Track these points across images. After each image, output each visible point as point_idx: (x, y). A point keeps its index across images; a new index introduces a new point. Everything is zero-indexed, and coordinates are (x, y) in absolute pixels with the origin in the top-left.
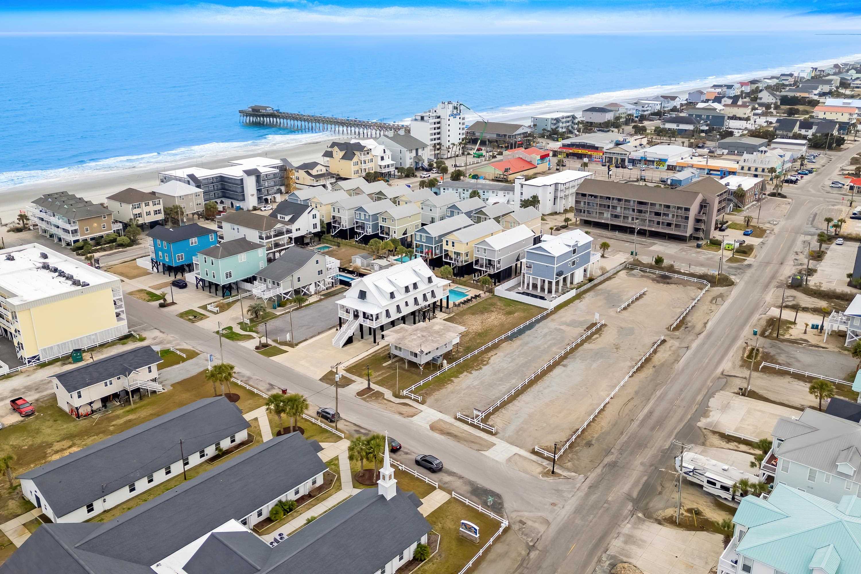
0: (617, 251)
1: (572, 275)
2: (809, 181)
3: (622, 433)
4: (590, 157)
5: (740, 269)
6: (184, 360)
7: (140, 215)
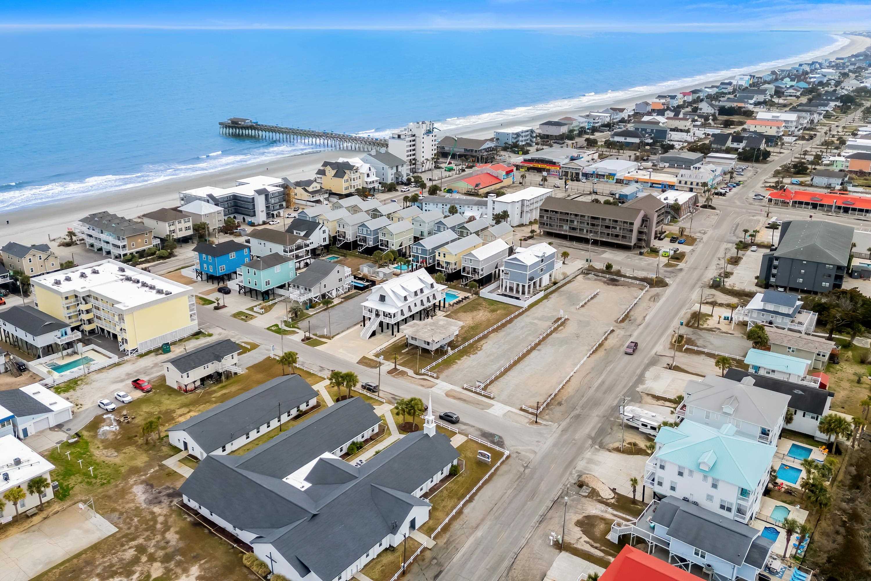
0: (575, 258)
1: (541, 280)
2: (736, 194)
3: (583, 396)
4: (548, 171)
5: (673, 272)
6: (249, 350)
7: (174, 231)
